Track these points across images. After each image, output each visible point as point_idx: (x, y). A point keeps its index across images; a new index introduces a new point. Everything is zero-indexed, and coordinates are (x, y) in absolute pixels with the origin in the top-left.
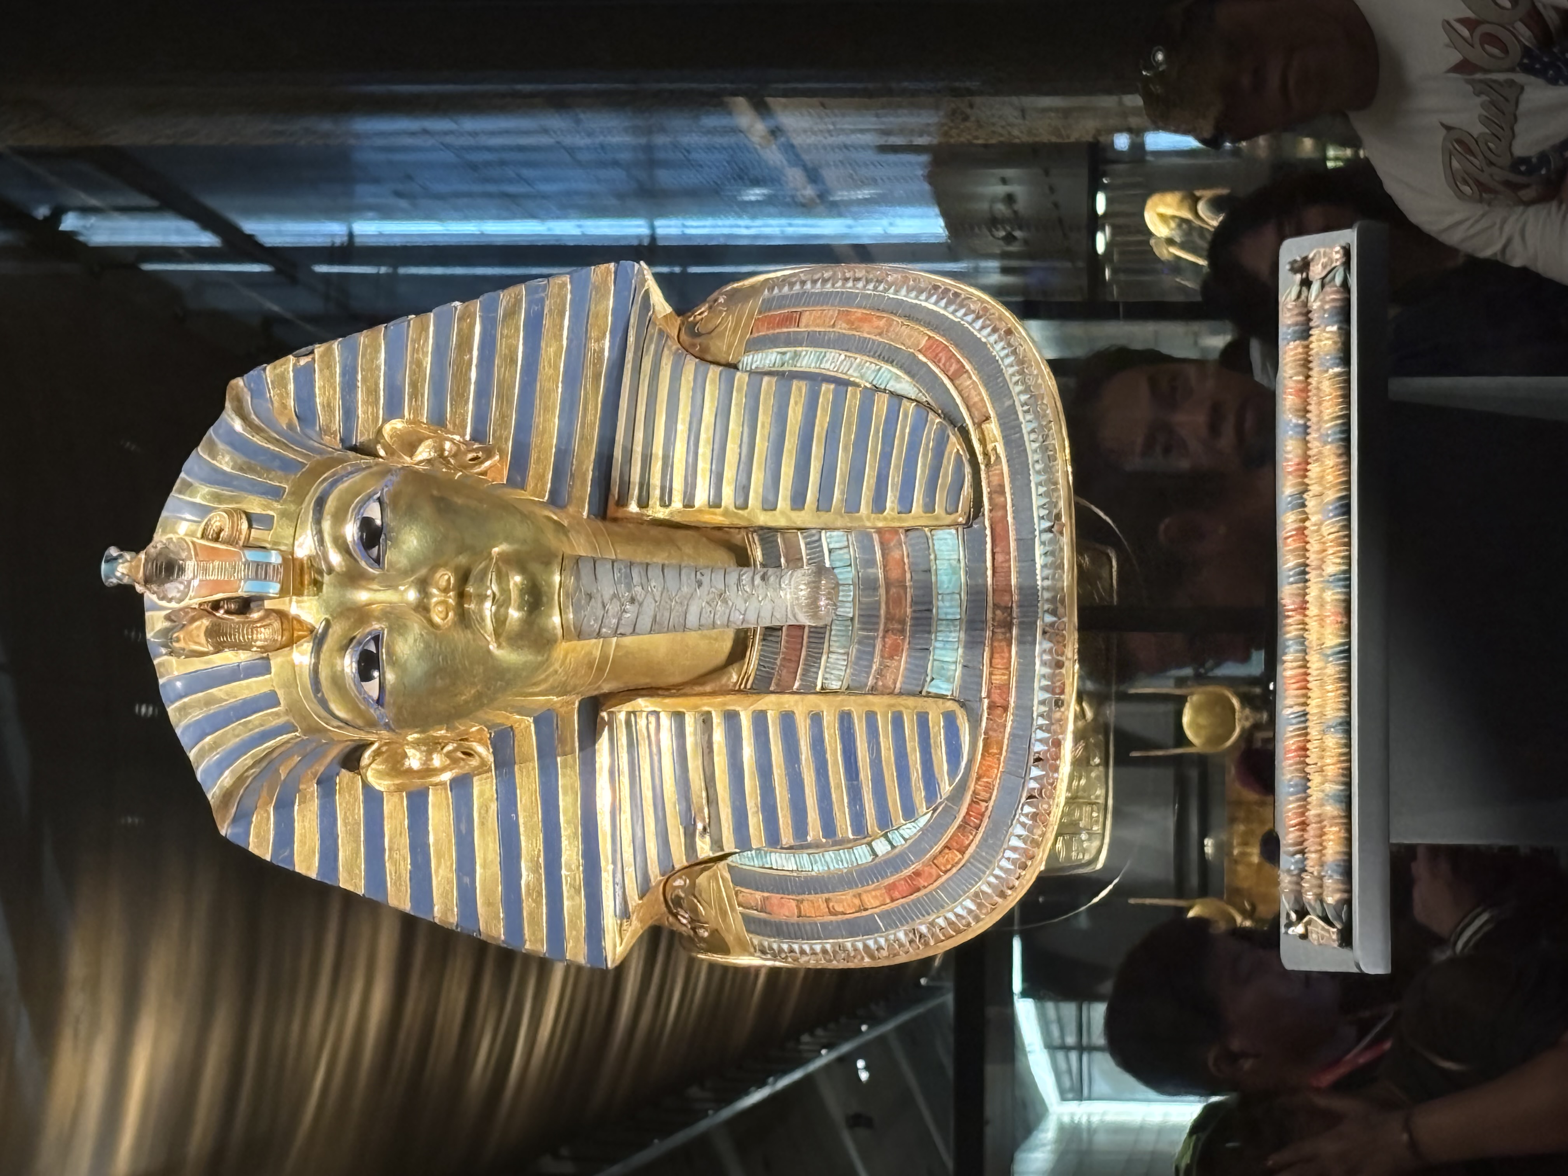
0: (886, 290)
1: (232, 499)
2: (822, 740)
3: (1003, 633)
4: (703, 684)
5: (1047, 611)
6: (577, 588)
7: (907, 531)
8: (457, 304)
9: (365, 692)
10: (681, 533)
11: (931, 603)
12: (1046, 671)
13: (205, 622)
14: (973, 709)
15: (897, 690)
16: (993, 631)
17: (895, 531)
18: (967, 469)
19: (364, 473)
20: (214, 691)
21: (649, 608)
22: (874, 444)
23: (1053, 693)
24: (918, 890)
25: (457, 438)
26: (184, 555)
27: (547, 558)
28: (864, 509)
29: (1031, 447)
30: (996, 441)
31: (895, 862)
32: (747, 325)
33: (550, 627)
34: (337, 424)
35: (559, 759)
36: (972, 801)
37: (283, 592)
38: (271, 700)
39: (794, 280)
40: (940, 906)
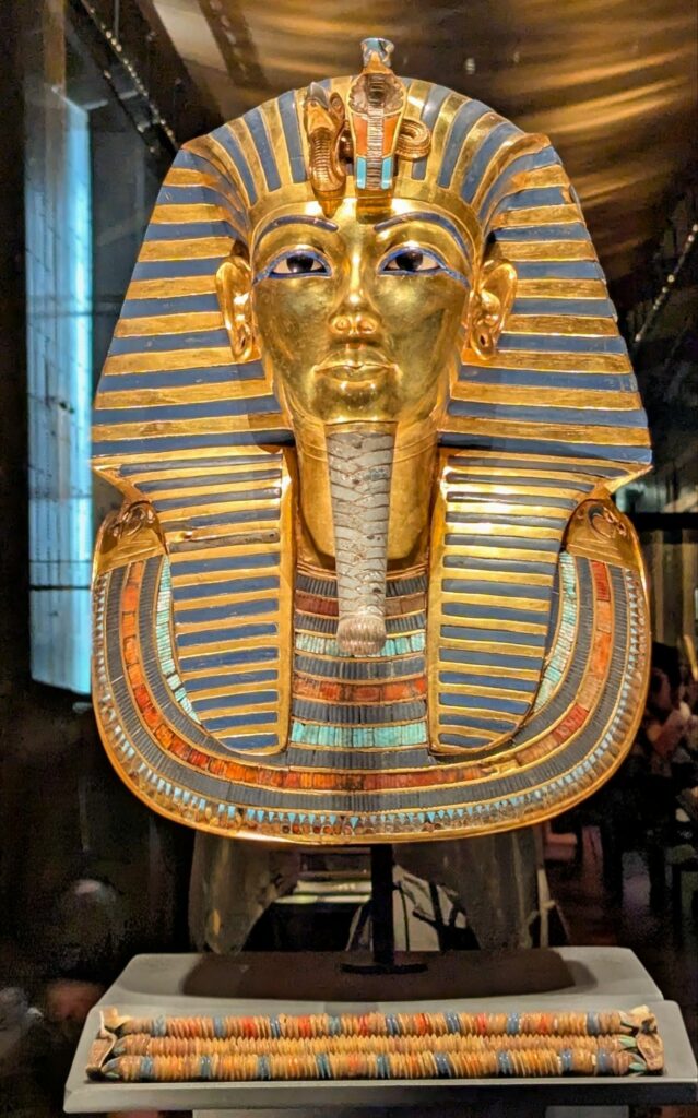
0: (628, 672)
1: (439, 143)
2: (255, 634)
3: (341, 784)
4: (303, 533)
5: (360, 819)
6: (365, 436)
7: (425, 701)
8: (616, 318)
9: (278, 262)
10: (425, 511)
11: (366, 722)
12: (312, 819)
13: (332, 127)
14: (280, 758)
15: (294, 696)
16: (342, 775)
17: (425, 691)
18: (476, 749)
19: (462, 254)
20: (283, 136)
21: (349, 496)
22: (499, 670)
23: (294, 825)
24: (142, 712)
25: (502, 325)
26: (389, 107)
27: (391, 410)
28: (444, 665)
29: (496, 801)
30: (501, 772)
31: (163, 693)
32: (599, 556)
33: (334, 415)
34: (512, 225)
35: (245, 417)
36: (208, 757)
37: (360, 192)
38: (274, 183)
39: (638, 591)
40: (130, 728)
